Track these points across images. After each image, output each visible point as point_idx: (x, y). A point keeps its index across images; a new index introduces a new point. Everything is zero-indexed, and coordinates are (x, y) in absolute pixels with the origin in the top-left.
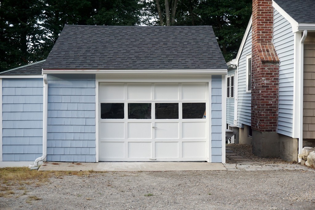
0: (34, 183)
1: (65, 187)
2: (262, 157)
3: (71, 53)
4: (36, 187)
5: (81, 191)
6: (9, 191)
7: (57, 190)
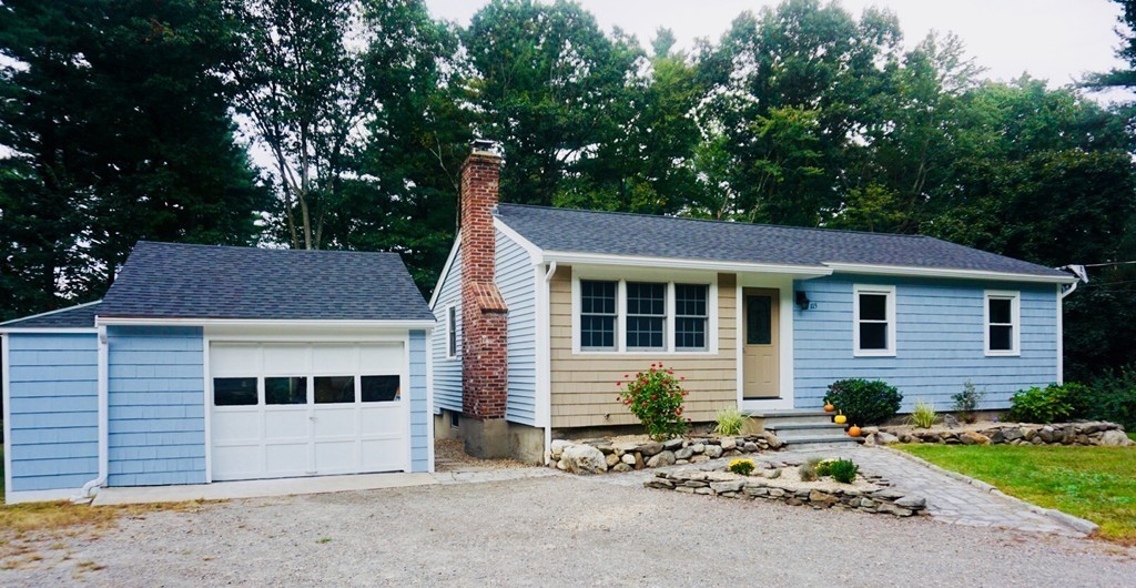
0: (84, 532)
1: (153, 537)
2: (484, 459)
3: (153, 289)
4: (91, 540)
5: (189, 543)
6: (32, 555)
7: (136, 543)
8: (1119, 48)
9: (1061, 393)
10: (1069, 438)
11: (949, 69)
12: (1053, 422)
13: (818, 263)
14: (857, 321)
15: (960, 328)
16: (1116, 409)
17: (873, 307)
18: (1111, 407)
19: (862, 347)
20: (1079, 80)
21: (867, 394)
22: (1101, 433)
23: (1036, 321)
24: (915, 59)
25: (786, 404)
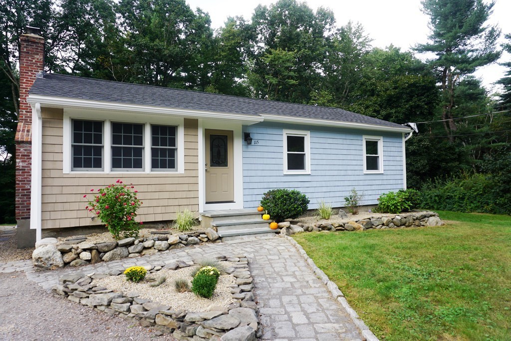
8: (429, 35)
9: (405, 196)
10: (409, 223)
11: (358, 39)
12: (400, 213)
13: (256, 114)
14: (285, 152)
15: (349, 157)
16: (433, 198)
17: (296, 144)
18: (431, 198)
19: (289, 168)
20: (414, 47)
21: (285, 200)
22: (427, 218)
23: (392, 154)
24: (343, 32)
25: (238, 206)
